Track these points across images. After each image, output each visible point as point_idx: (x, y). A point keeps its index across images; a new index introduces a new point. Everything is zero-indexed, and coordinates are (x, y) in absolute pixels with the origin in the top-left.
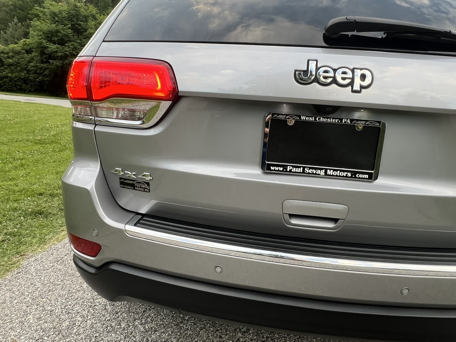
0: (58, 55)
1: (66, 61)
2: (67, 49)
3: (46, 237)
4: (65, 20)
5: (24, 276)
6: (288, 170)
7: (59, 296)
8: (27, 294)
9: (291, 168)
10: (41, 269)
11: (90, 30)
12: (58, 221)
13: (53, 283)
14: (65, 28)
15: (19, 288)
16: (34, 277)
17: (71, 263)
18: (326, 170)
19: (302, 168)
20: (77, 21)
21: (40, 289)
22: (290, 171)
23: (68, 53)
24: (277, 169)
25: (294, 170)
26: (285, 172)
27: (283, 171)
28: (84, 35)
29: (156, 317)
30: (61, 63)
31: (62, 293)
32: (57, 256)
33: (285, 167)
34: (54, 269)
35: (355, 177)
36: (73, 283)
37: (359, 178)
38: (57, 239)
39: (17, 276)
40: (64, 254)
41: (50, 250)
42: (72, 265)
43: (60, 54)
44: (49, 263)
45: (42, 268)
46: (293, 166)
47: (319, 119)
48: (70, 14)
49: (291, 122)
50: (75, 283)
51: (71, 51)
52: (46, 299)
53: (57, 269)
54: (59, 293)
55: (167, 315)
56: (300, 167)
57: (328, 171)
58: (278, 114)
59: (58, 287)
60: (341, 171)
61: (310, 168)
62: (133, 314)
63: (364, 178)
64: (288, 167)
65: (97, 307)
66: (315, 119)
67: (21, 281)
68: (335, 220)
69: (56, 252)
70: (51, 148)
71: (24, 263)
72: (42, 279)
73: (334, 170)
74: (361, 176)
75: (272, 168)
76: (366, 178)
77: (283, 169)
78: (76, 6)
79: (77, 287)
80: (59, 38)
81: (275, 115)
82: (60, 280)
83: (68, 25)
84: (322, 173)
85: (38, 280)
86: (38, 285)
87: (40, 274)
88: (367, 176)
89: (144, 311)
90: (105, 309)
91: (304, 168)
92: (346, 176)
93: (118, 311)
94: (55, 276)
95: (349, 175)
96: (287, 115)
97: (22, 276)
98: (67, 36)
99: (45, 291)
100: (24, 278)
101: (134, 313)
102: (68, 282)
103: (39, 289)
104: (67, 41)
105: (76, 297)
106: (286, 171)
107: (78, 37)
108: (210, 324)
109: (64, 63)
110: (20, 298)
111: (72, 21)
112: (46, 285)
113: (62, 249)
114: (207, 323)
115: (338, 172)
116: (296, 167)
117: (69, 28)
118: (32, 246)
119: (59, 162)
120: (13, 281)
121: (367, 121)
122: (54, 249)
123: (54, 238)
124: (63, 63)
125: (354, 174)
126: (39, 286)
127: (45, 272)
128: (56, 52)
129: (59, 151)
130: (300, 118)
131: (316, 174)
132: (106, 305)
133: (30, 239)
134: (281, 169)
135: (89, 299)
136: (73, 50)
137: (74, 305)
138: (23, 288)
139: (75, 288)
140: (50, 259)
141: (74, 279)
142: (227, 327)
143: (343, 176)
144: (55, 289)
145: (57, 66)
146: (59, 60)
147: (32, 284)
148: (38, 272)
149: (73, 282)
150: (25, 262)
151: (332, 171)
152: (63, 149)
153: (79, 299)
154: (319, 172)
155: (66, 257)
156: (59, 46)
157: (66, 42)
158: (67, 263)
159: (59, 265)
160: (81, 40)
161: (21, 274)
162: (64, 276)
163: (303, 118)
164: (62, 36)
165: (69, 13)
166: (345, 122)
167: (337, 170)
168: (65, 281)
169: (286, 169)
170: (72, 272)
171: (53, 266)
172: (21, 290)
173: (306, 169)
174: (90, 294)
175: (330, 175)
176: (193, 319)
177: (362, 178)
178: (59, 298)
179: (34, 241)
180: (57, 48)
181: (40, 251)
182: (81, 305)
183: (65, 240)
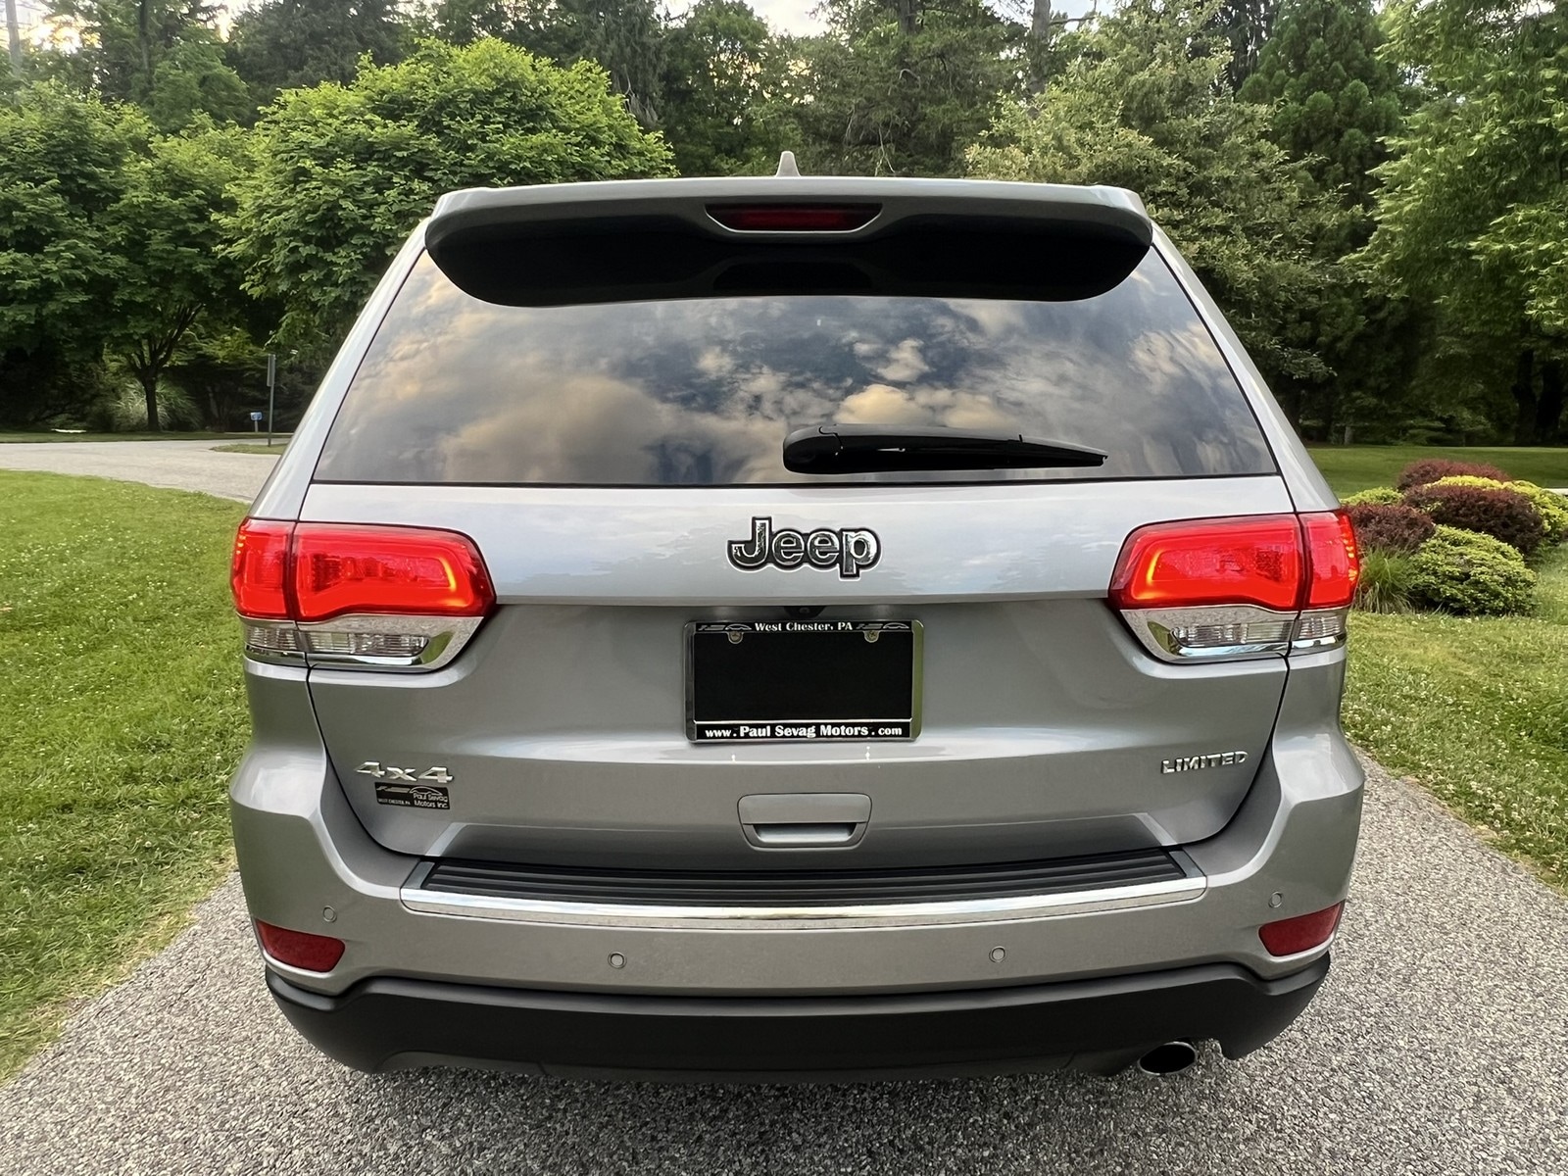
0: (18, 287)
1: (52, 306)
2: (50, 264)
3: (117, 939)
4: (34, 162)
5: (78, 1060)
6: (742, 735)
7: (199, 1099)
8: (104, 1106)
9: (747, 728)
10: (125, 1034)
11: (131, 193)
12: (141, 885)
13: (173, 1067)
14: (37, 191)
15: (73, 1095)
16: (109, 1060)
17: (212, 1005)
18: (818, 726)
19: (769, 728)
20: (82, 162)
21: (137, 1088)
22: (747, 735)
23: (56, 279)
24: (718, 733)
25: (754, 733)
26: (736, 737)
27: (731, 737)
28: (112, 212)
29: (479, 1116)
30: (33, 313)
31: (203, 1090)
32: (164, 992)
33: (735, 729)
34: (164, 1029)
35: (877, 735)
36: (229, 1059)
37: (885, 736)
38: (153, 943)
39: (56, 1063)
40: (185, 984)
41: (139, 975)
42: (216, 1012)
43: (28, 283)
44: (144, 1013)
45: (126, 1030)
46: (751, 726)
47: (791, 627)
48: (54, 142)
49: (735, 639)
50: (237, 1058)
51: (68, 272)
52: (163, 1113)
53: (173, 1028)
54: (197, 1092)
55: (508, 1106)
56: (763, 726)
57: (823, 727)
58: (709, 625)
59: (189, 1075)
60: (847, 725)
61: (785, 726)
62: (415, 1118)
63: (895, 736)
64: (742, 728)
65: (312, 1114)
66: (784, 627)
67: (75, 1075)
68: (850, 827)
69: (158, 980)
70: (60, 642)
71: (68, 1023)
72: (135, 1061)
73: (833, 725)
74: (888, 731)
75: (709, 734)
76: (898, 736)
77: (731, 734)
78: (71, 112)
79: (245, 1069)
80: (18, 228)
81: (704, 627)
82: (189, 1058)
83: (49, 179)
84: (811, 733)
85: (125, 1065)
86: (129, 1078)
87: (126, 1049)
88: (898, 731)
89: (445, 1105)
90: (336, 1114)
91: (773, 727)
92: (860, 735)
93: (374, 1114)
94: (172, 1049)
95: (865, 731)
96: (727, 624)
97: (72, 1062)
98: (50, 220)
99: (154, 1093)
100: (81, 1067)
101: (417, 1113)
102: (214, 1059)
103: (134, 1091)
104: (49, 236)
105: (248, 1095)
106: (739, 737)
107: (90, 220)
108: (625, 1112)
109: (45, 312)
110: (87, 1121)
111: (63, 166)
112: (151, 1076)
113: (175, 970)
114: (617, 1111)
115: (843, 728)
116: (757, 726)
117: (55, 191)
118: (77, 972)
119: (99, 687)
120: (51, 1079)
121: (884, 623)
122: (149, 971)
123: (141, 941)
124: (38, 314)
125: (873, 728)
126: (132, 1081)
127: (141, 1041)
128: (13, 276)
129: (87, 649)
130: (754, 628)
131: (798, 736)
132: (336, 1105)
133: (65, 952)
134: (727, 733)
135: (286, 1096)
136: (74, 267)
137: (247, 1117)
138: (87, 1092)
139: (239, 1073)
140: (144, 1002)
141: (231, 1048)
142: (668, 1113)
143: (853, 736)
144: (181, 1083)
145: (19, 327)
146: (22, 302)
147: (109, 1079)
148: (119, 1044)
149: (230, 1056)
150: (70, 1021)
151: (829, 727)
152: (100, 642)
153: (258, 1098)
154: (803, 731)
155: (192, 992)
156: (19, 255)
157: (47, 240)
158: (199, 1007)
159: (178, 1016)
160: (99, 229)
161: (69, 1055)
162: (201, 1044)
163: (759, 627)
164: (31, 219)
165: (51, 136)
166: (843, 629)
167: (839, 725)
168: (205, 1058)
169: (738, 732)
170: (220, 1030)
171: (159, 1021)
172: (82, 1100)
173: (777, 729)
174: (285, 1083)
175: (827, 736)
176: (579, 1105)
177: (891, 736)
178: (200, 1105)
179: (82, 956)
180: (14, 262)
181: (108, 982)
182: (267, 1114)
183: (178, 941)
